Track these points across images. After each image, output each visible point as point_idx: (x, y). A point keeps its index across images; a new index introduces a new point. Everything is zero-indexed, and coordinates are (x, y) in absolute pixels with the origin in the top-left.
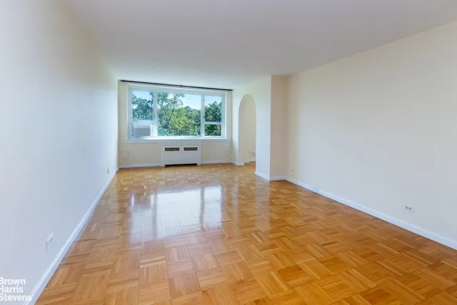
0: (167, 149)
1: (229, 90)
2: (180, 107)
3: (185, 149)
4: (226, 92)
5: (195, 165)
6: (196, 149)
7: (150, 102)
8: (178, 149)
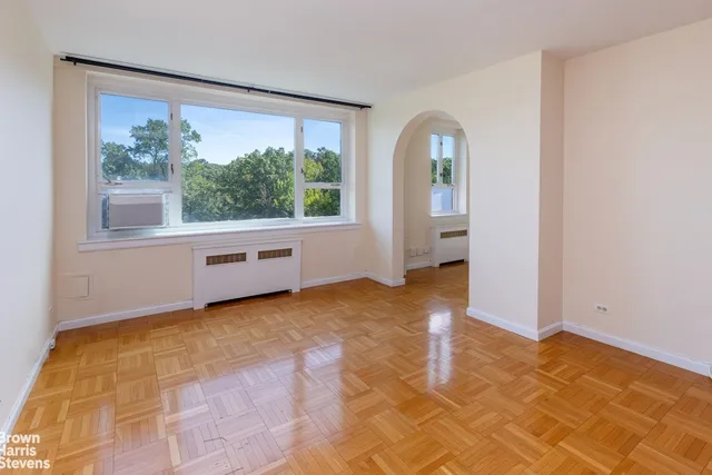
0: (212, 260)
1: (362, 107)
2: (192, 159)
3: (263, 255)
4: (353, 112)
5: (286, 292)
6: (287, 253)
7: (131, 149)
8: (242, 257)
